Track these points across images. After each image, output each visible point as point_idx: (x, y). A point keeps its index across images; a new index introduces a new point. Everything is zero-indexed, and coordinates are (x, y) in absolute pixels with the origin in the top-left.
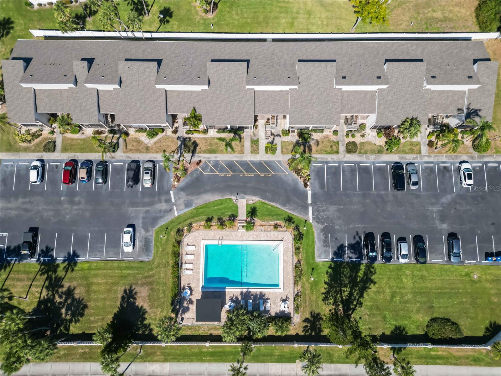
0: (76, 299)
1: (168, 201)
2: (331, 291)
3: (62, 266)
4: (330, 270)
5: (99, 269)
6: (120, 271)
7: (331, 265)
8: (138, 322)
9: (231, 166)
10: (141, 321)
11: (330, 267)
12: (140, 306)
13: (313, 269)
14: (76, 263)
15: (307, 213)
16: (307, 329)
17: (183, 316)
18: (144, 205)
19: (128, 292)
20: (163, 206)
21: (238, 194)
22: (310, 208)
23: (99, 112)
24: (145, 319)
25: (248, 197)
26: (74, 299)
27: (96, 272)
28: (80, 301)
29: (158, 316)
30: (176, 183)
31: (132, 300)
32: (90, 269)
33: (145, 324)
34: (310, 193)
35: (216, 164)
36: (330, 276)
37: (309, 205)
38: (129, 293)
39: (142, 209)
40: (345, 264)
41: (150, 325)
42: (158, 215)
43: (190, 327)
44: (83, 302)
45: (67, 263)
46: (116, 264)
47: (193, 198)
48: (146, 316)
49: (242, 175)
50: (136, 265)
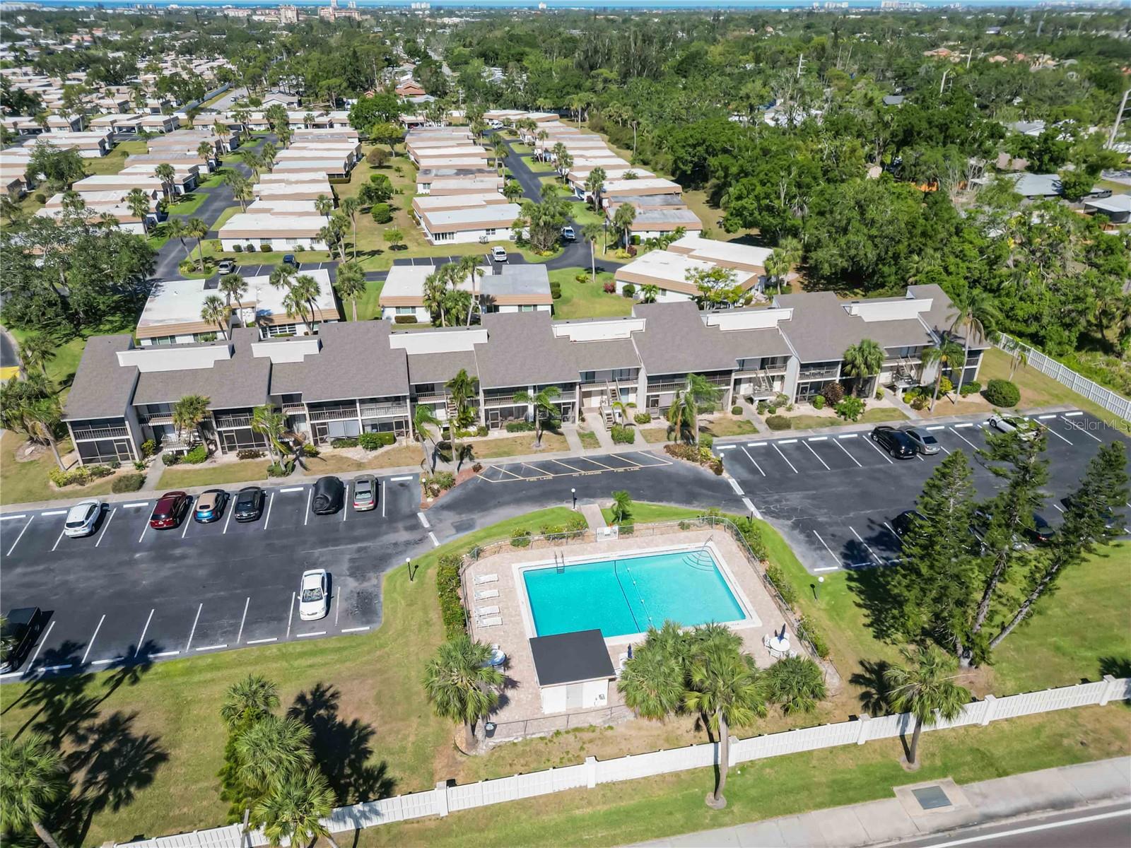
0: (134, 741)
1: (416, 526)
2: (885, 618)
3: (102, 676)
4: (853, 584)
5: (218, 668)
6: (285, 664)
7: (849, 574)
8: (342, 768)
9: (547, 466)
10: (351, 764)
11: (850, 578)
12: (349, 723)
13: (813, 586)
14: (147, 665)
15: (744, 507)
16: (873, 700)
17: (493, 719)
18: (355, 540)
19: (309, 697)
20: (403, 536)
21: (575, 499)
22: (747, 501)
23: (269, 393)
24: (366, 753)
25: (599, 501)
26: (126, 739)
27: (209, 676)
28: (145, 745)
29: (412, 739)
30: (430, 500)
31: (322, 712)
32: (189, 671)
33: (367, 770)
34: (733, 482)
35: (516, 469)
36: (861, 592)
37: (741, 497)
38: (314, 699)
39: (349, 546)
40: (882, 569)
41: (383, 768)
42: (389, 551)
43: (520, 748)
44: (155, 745)
45: (120, 668)
46: (275, 650)
47: (475, 516)
48: (371, 744)
49: (575, 475)
50: (333, 644)
